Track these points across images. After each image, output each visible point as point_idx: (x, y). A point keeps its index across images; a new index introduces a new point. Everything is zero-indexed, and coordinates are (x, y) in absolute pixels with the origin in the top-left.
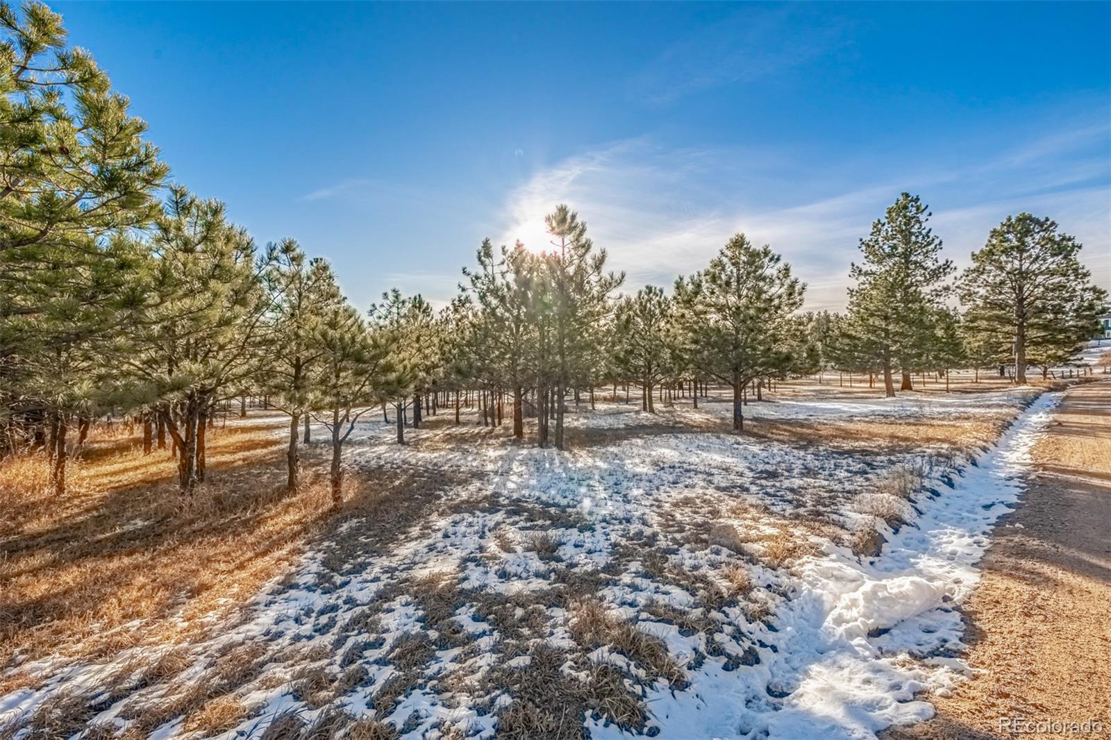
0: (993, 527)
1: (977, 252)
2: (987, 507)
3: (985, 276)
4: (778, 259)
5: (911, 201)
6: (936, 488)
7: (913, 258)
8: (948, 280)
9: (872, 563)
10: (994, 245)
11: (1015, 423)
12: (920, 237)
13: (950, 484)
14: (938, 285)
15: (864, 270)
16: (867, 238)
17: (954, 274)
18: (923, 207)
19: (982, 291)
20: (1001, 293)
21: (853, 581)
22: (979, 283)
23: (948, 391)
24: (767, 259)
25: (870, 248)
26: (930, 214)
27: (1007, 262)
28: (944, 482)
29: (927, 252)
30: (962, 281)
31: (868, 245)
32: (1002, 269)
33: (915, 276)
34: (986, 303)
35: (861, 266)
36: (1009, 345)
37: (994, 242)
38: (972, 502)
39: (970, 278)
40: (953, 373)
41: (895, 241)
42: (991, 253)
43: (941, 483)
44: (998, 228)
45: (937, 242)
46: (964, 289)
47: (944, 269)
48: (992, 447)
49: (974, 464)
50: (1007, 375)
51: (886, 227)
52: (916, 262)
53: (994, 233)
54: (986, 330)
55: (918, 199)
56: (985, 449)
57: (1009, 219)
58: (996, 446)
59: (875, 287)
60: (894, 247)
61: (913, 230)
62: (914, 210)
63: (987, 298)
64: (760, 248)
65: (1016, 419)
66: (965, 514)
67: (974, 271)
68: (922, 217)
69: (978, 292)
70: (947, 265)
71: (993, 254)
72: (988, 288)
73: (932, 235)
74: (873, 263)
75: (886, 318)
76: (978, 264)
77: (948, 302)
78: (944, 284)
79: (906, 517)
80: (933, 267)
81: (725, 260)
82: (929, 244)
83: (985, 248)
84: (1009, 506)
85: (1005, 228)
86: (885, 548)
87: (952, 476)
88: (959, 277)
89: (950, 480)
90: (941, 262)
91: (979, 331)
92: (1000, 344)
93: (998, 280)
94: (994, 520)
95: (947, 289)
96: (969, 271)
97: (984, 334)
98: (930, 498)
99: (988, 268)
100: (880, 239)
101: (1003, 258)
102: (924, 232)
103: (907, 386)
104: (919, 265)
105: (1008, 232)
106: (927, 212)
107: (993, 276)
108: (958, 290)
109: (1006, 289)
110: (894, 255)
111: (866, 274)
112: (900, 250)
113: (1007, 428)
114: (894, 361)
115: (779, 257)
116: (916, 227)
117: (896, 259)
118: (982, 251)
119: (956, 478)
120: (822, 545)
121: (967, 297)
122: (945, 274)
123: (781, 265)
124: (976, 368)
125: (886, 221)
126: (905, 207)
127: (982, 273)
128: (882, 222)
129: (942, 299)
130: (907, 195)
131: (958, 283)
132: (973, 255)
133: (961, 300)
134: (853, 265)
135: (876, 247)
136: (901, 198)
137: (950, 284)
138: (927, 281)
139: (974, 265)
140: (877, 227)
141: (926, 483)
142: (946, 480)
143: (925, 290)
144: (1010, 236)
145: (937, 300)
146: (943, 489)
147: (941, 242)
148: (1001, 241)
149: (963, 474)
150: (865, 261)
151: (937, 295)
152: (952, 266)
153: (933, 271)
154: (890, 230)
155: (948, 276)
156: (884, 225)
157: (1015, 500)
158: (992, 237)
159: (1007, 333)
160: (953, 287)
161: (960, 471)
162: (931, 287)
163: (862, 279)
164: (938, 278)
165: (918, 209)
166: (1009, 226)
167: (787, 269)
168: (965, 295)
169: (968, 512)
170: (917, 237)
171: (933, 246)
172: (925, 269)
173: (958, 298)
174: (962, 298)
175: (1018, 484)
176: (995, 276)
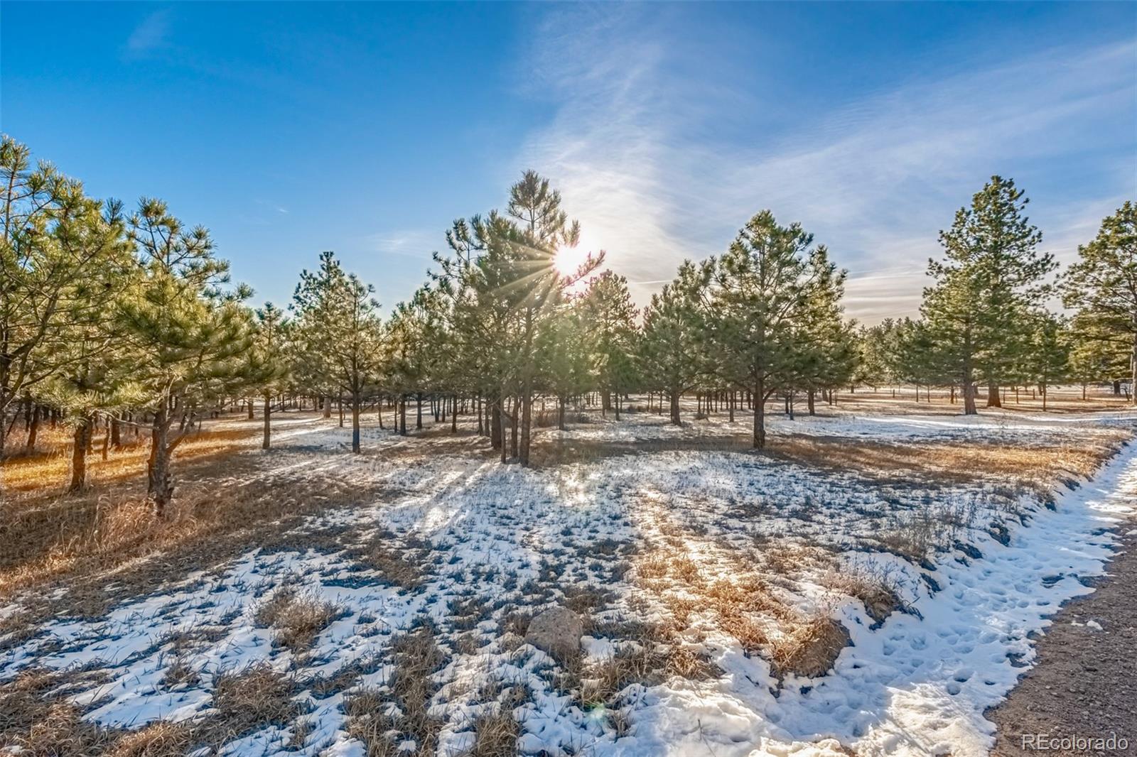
0: (1048, 623)
1: (1086, 245)
2: (1050, 581)
3: (1095, 274)
4: (810, 240)
5: (1004, 185)
6: (977, 545)
7: (1005, 252)
8: (1048, 278)
9: (805, 690)
10: (1107, 237)
11: (1125, 450)
12: (1014, 228)
13: (1004, 538)
14: (1036, 284)
15: (944, 267)
16: (947, 230)
17: (1056, 271)
18: (1018, 192)
19: (1092, 292)
20: (1115, 294)
21: (736, 740)
22: (1088, 282)
23: (1045, 409)
24: (796, 240)
25: (951, 241)
26: (1027, 201)
27: (1123, 258)
28: (992, 534)
29: (1024, 245)
30: (1066, 279)
31: (949, 238)
32: (1117, 265)
33: (1007, 273)
34: (1095, 306)
35: (941, 262)
36: (1125, 357)
37: (1108, 232)
38: (1029, 570)
39: (1076, 276)
40: (1052, 390)
41: (983, 233)
42: (1103, 245)
43: (986, 536)
44: (1114, 216)
45: (1035, 233)
46: (1068, 289)
47: (1043, 265)
48: (1082, 481)
49: (1051, 506)
50: (1123, 392)
51: (971, 217)
52: (1007, 257)
53: (1108, 222)
54: (1096, 338)
55: (1011, 184)
56: (1071, 485)
57: (1128, 205)
58: (1090, 480)
59: (954, 285)
60: (981, 240)
61: (1005, 220)
62: (1007, 196)
63: (1097, 300)
64: (787, 227)
65: (1125, 444)
66: (1011, 593)
67: (1081, 268)
68: (1017, 204)
69: (1085, 294)
70: (1047, 259)
71: (1106, 248)
72: (1100, 288)
73: (1028, 225)
74: (956, 258)
75: (967, 321)
76: (1085, 260)
77: (1048, 305)
78: (1044, 283)
79: (906, 596)
80: (1030, 263)
81: (745, 242)
82: (1025, 236)
83: (1096, 241)
84: (1085, 582)
85: (1122, 217)
86: (846, 658)
87: (1009, 525)
88: (1061, 275)
89: (1004, 530)
90: (1039, 257)
91: (1088, 339)
92: (1112, 354)
93: (1112, 278)
94: (1053, 609)
95: (1046, 288)
96: (1075, 268)
97: (1093, 344)
98: (963, 561)
99: (1099, 264)
100: (964, 231)
101: (1119, 252)
102: (1018, 222)
103: (994, 401)
104: (1013, 261)
105: (1127, 221)
106: (1023, 198)
107: (1105, 272)
108: (1061, 291)
109: (1121, 289)
110: (981, 250)
111: (947, 271)
112: (989, 243)
113: (1111, 456)
114: (976, 372)
115: (811, 237)
116: (1009, 216)
117: (984, 253)
118: (1092, 244)
119: (1015, 529)
120: (721, 652)
121: (1072, 299)
122: (1044, 271)
123: (814, 247)
124: (1084, 384)
125: (972, 209)
126: (996, 193)
127: (1092, 270)
128: (967, 210)
129: (1040, 301)
130: (998, 179)
131: (1061, 282)
132: (1081, 249)
133: (1065, 302)
134: (931, 261)
135: (959, 240)
136: (991, 183)
137: (1051, 283)
138: (1023, 281)
139: (1081, 261)
140: (961, 217)
141: (962, 536)
142: (997, 531)
143: (1019, 291)
144: (1129, 226)
145: (1035, 302)
146: (989, 547)
147: (1040, 234)
148: (1117, 232)
149: (1029, 522)
150: (946, 256)
151: (1034, 296)
152: (1053, 261)
153: (1030, 267)
154: (976, 219)
155: (1048, 273)
156: (968, 214)
157: (1098, 571)
158: (1105, 226)
159: (1123, 341)
160: (1054, 287)
161: (1023, 518)
162: (1027, 287)
163: (942, 277)
164: (1035, 275)
165: (1012, 194)
166: (1127, 213)
167: (822, 253)
168: (1070, 296)
169: (1017, 588)
170: (1010, 227)
171: (1030, 238)
172: (1020, 265)
173: (1060, 299)
174: (1066, 300)
175: (1110, 542)
176: (1108, 274)
